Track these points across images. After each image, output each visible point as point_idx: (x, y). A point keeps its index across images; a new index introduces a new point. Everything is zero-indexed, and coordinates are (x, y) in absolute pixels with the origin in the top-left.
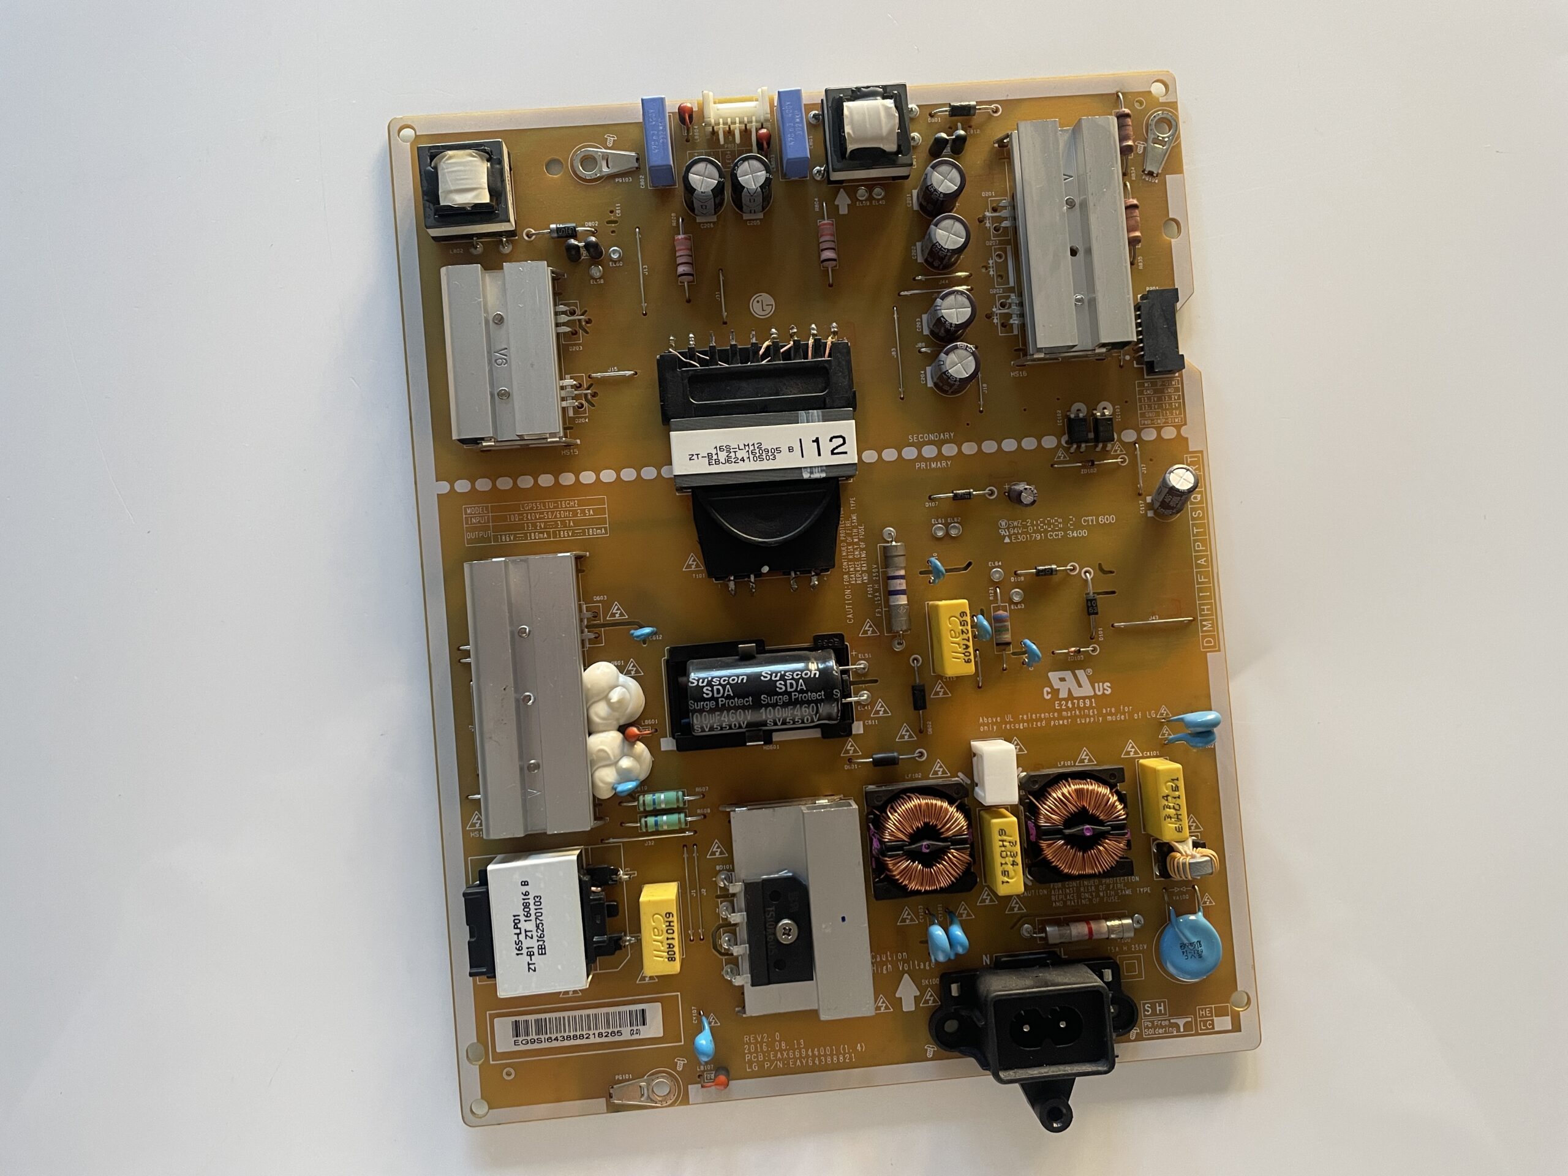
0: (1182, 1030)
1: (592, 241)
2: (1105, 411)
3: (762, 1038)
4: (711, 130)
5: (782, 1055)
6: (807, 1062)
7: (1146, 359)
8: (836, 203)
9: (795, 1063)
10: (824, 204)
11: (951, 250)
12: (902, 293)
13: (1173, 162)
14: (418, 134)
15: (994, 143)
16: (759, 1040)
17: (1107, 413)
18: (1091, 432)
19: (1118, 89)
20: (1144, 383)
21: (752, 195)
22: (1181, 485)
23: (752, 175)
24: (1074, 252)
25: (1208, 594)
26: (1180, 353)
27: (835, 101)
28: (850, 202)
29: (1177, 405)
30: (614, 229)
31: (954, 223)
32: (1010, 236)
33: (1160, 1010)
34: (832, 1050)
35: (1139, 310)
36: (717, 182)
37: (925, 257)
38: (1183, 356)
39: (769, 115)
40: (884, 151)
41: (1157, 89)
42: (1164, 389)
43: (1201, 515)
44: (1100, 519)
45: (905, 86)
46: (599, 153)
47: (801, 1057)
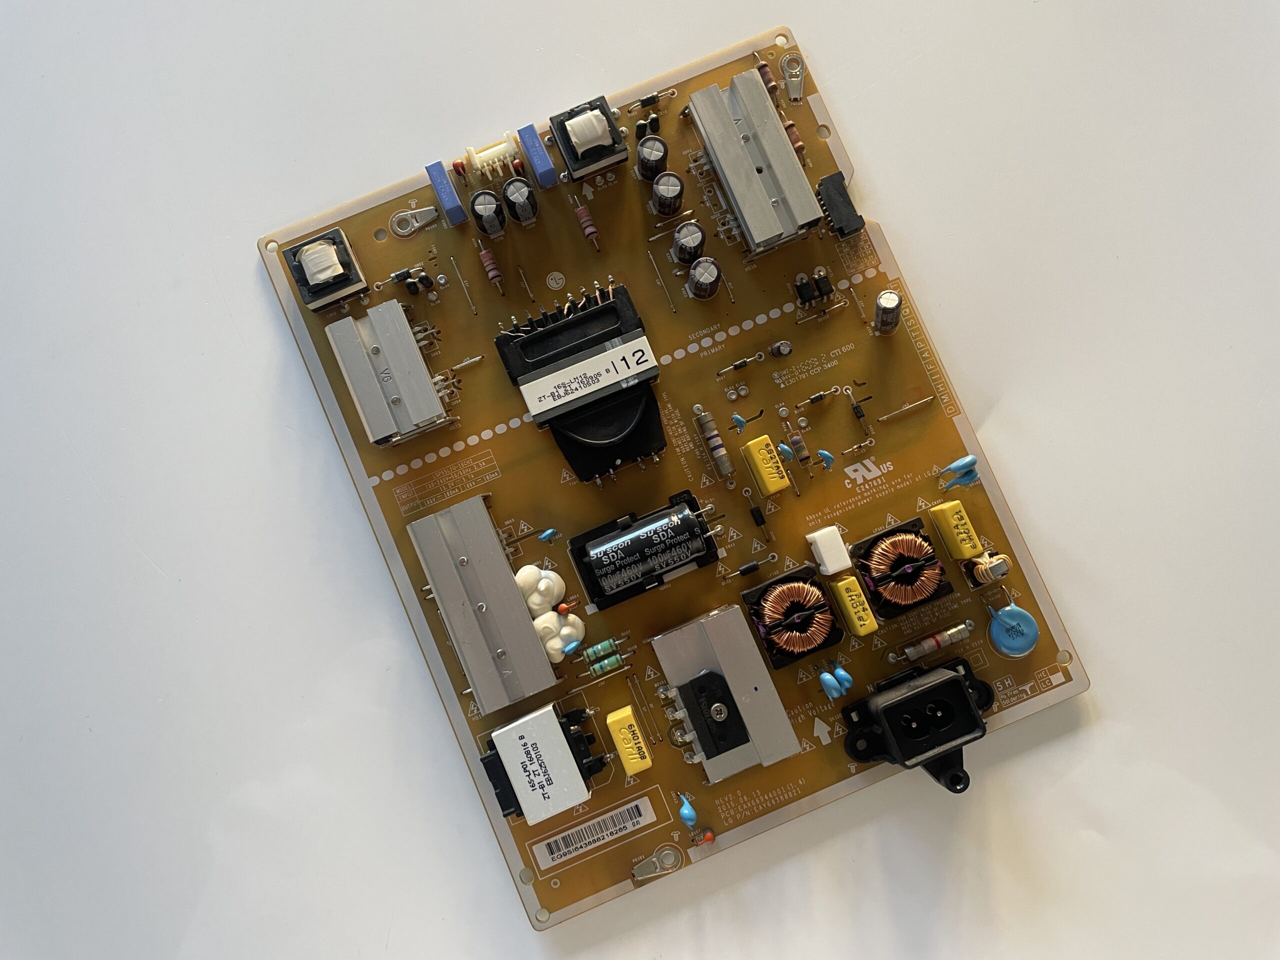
0: (1029, 693)
1: (423, 275)
2: (820, 273)
3: (729, 798)
4: (480, 173)
5: (747, 805)
6: (766, 805)
7: (836, 227)
8: (583, 194)
9: (758, 809)
10: (576, 197)
11: (674, 197)
12: (650, 240)
13: (809, 86)
14: (279, 244)
15: (679, 116)
16: (727, 800)
17: (822, 274)
18: (815, 291)
19: (752, 51)
20: (841, 245)
21: (522, 206)
22: (890, 305)
23: (518, 193)
24: (759, 171)
25: (938, 376)
26: (859, 215)
27: (559, 124)
28: (593, 190)
29: (870, 252)
30: (436, 263)
31: (669, 178)
32: (713, 175)
33: (1009, 684)
34: (781, 790)
35: (819, 195)
36: (495, 205)
37: (658, 210)
38: (861, 216)
39: (517, 149)
40: (604, 146)
41: (781, 41)
42: (856, 244)
43: (914, 323)
44: (843, 349)
45: (603, 97)
46: (409, 215)
47: (761, 803)
